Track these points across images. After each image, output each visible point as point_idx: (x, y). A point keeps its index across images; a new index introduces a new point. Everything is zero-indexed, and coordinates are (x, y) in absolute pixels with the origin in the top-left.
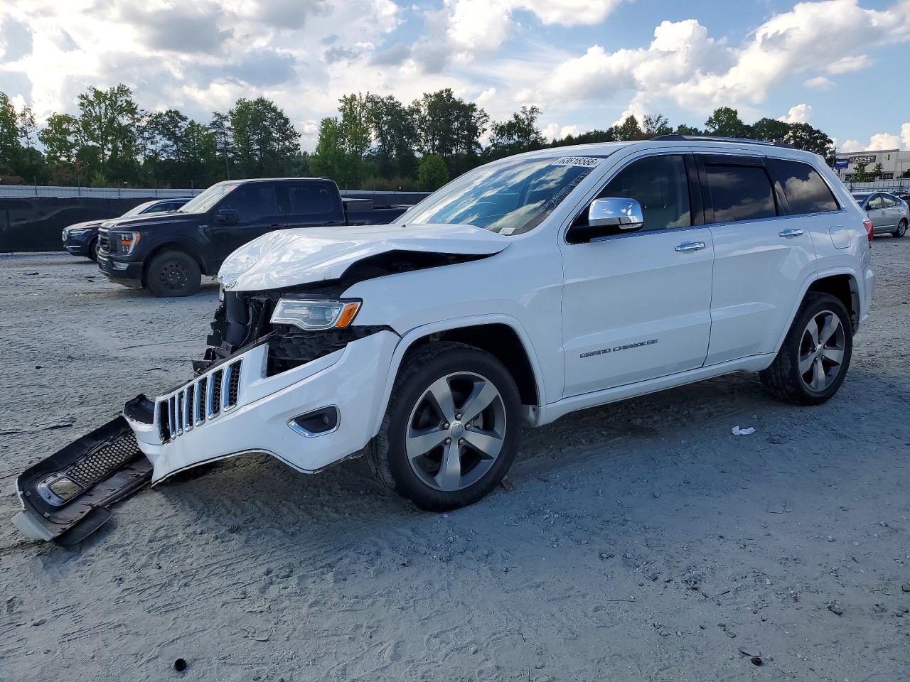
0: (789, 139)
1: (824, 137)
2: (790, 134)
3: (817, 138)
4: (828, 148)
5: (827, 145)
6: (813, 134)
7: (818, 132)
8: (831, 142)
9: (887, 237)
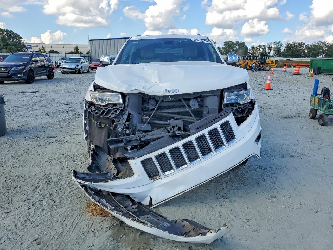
0: (5, 36)
1: (18, 36)
2: (5, 33)
3: (16, 36)
4: (21, 41)
5: (21, 39)
6: (14, 35)
7: (16, 34)
8: (21, 38)
9: (86, 73)
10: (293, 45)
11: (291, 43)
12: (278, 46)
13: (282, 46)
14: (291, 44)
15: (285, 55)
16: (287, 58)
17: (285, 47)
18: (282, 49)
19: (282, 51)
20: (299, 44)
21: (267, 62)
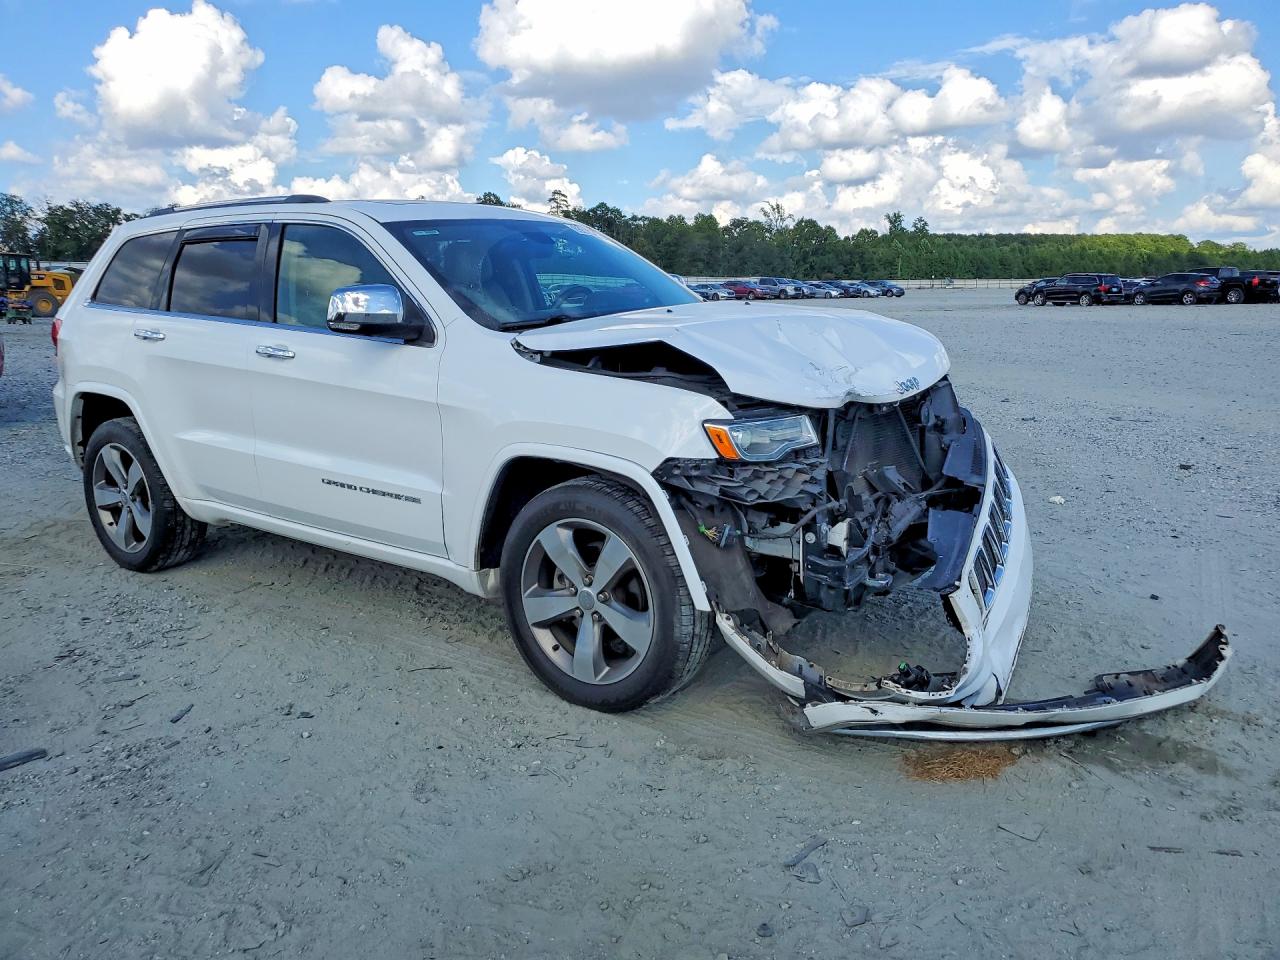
10: (75, 212)
11: (68, 206)
12: (13, 212)
13: (26, 214)
14: (68, 210)
15: (49, 252)
16: (66, 265)
17: (44, 221)
18: (33, 229)
19: (31, 234)
20: (97, 210)
21: (36, 282)
